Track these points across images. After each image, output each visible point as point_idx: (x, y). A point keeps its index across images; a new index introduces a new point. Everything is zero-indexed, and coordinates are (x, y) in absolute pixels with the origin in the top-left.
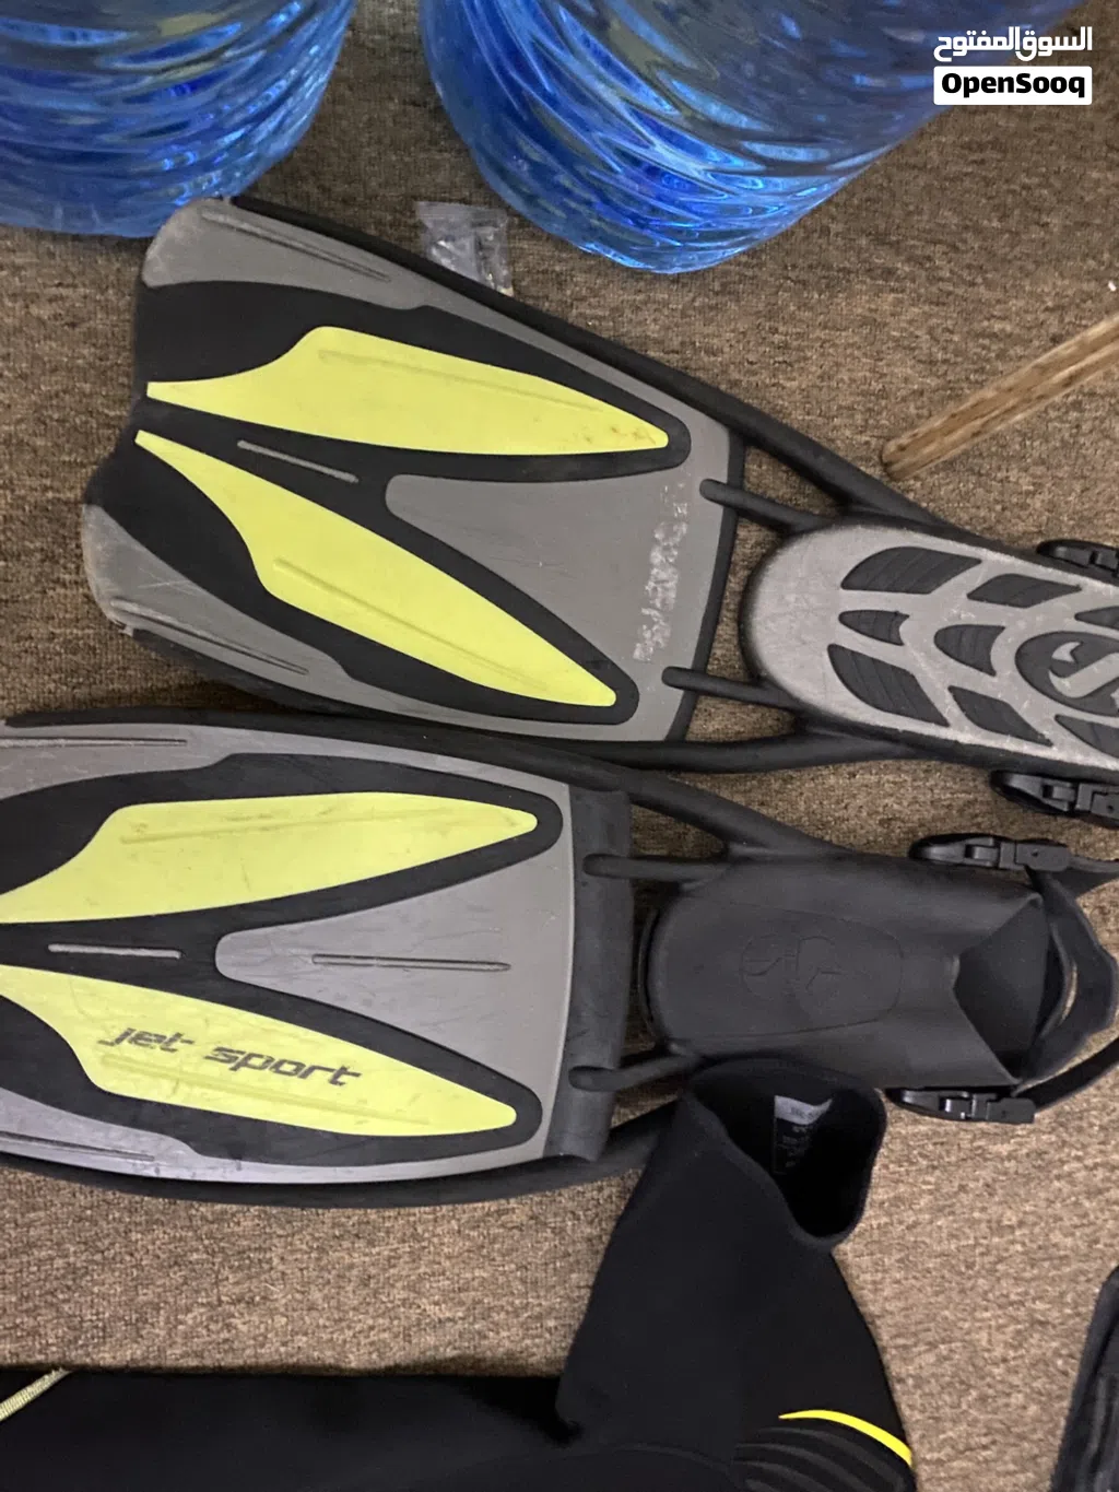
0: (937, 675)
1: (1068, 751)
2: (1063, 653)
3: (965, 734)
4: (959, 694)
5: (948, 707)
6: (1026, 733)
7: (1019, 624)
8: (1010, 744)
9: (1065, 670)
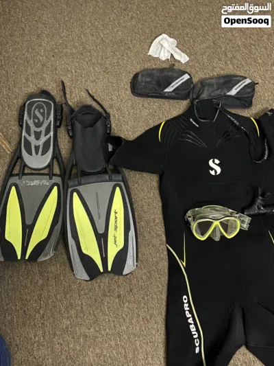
0: (43, 139)
1: (52, 117)
2: (36, 121)
3: (52, 133)
4: (46, 135)
5: (48, 136)
6: (50, 124)
7: (33, 128)
8: (52, 127)
9: (39, 120)
